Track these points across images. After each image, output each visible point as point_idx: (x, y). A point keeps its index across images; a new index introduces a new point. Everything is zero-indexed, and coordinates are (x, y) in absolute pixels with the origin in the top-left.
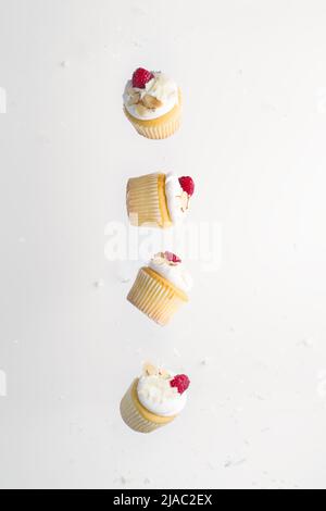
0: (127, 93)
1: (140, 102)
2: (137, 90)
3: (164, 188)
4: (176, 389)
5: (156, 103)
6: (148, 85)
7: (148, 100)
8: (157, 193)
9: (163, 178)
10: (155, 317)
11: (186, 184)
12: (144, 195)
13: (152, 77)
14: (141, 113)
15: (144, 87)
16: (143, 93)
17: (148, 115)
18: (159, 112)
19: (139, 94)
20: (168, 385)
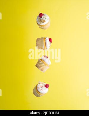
0: (37, 19)
1: (41, 21)
2: (40, 18)
3: (45, 41)
4: (46, 87)
5: (44, 21)
6: (42, 17)
7: (42, 21)
8: (44, 42)
9: (45, 38)
10: (42, 70)
11: (50, 40)
12: (40, 42)
13: (44, 15)
14: (41, 23)
15: (41, 17)
16: (41, 19)
17: (42, 24)
18: (45, 23)
19: (40, 19)
20: (44, 86)
